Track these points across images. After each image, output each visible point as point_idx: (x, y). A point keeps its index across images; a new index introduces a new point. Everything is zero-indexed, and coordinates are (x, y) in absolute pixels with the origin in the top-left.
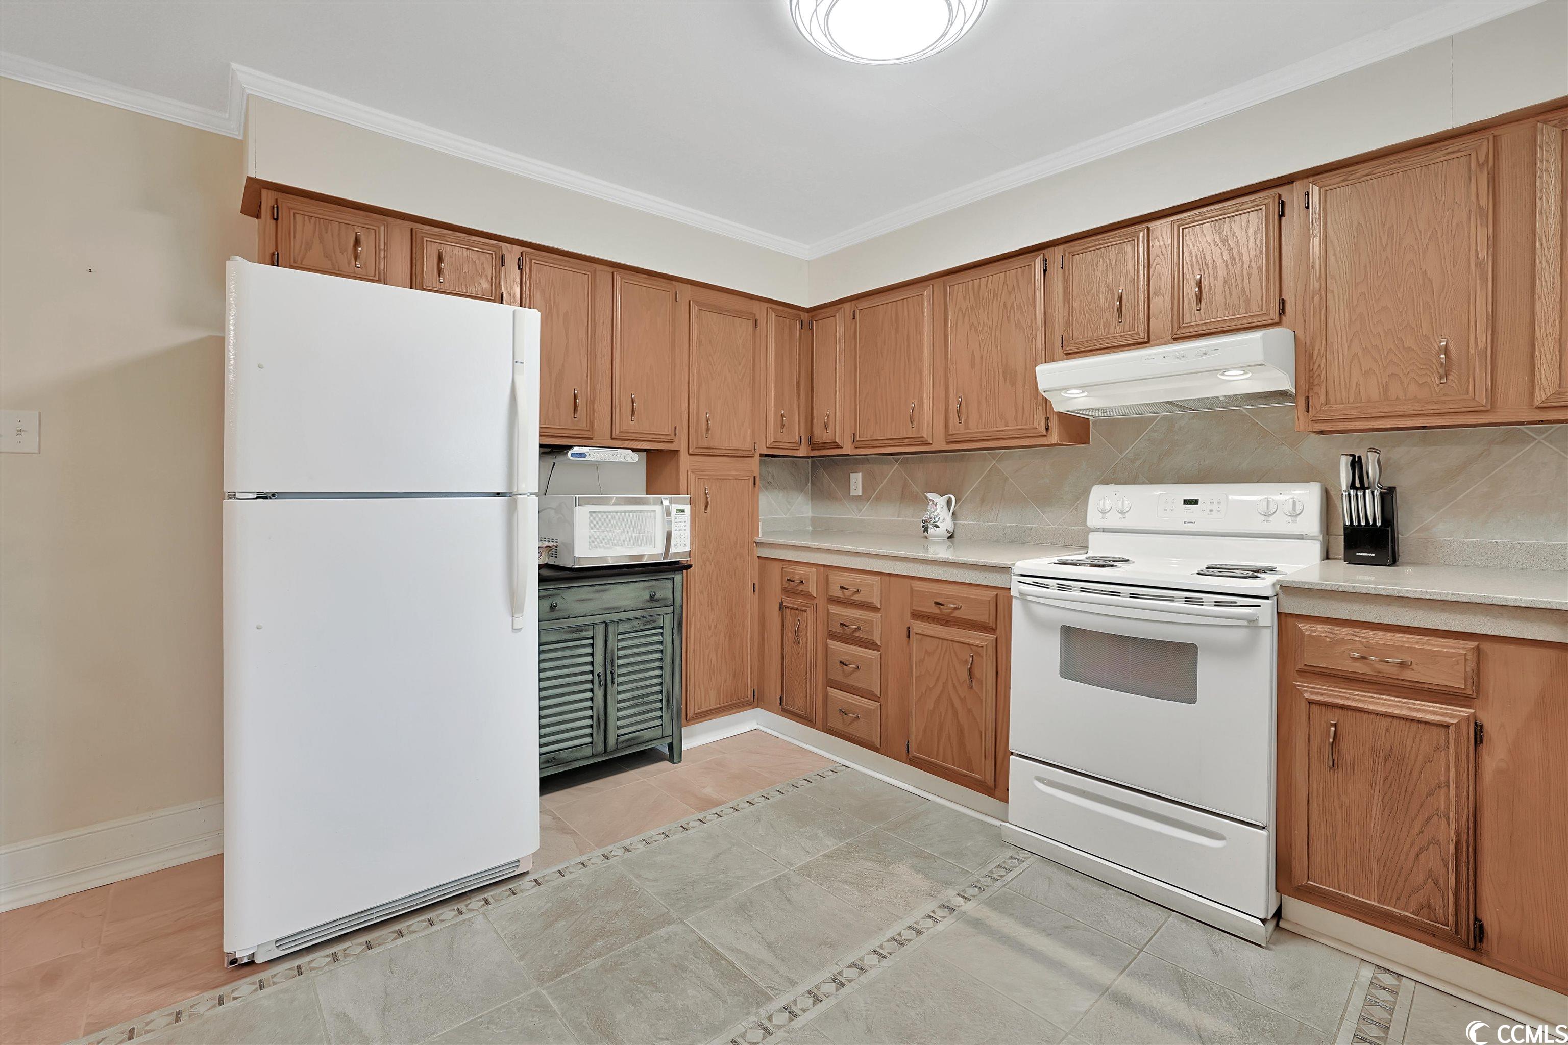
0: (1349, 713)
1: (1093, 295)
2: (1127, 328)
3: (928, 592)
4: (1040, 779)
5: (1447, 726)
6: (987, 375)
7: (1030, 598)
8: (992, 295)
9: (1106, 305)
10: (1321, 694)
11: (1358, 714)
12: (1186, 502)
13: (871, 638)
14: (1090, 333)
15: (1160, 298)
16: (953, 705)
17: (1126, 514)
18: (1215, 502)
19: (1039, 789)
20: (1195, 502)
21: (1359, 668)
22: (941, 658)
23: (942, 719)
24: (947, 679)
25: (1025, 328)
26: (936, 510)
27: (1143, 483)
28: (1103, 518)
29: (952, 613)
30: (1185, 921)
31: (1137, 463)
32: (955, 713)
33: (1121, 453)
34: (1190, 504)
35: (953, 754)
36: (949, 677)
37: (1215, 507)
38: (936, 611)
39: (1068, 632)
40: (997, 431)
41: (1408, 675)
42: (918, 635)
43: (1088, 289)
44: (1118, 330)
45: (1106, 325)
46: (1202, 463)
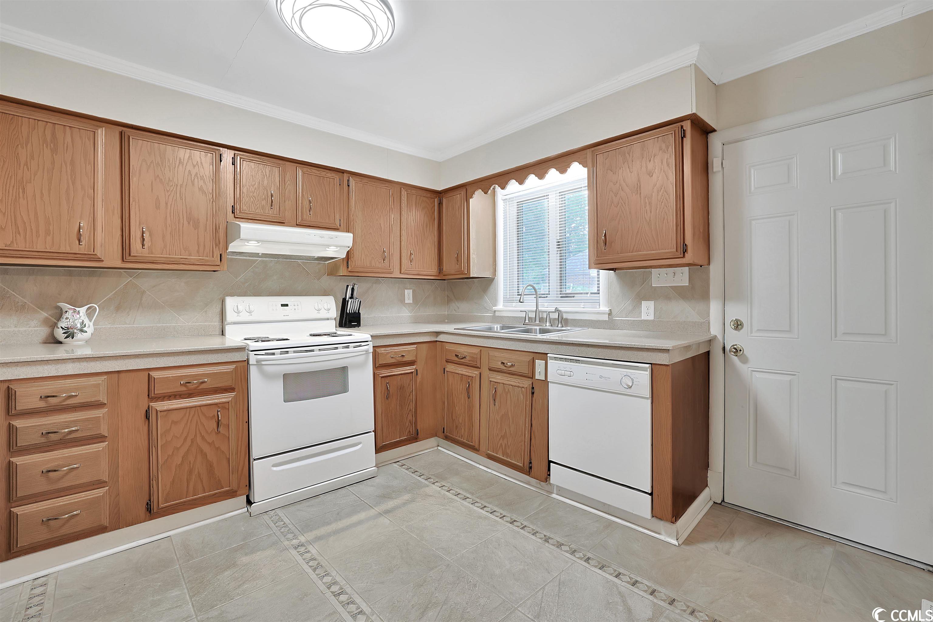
0: (391, 377)
1: (255, 189)
2: (275, 213)
3: (172, 377)
4: (275, 465)
5: (412, 373)
6: (172, 217)
7: (263, 363)
8: (178, 162)
9: (263, 197)
10: (384, 374)
11: (394, 377)
12: (282, 305)
13: (98, 432)
14: (253, 210)
15: (290, 201)
16: (202, 451)
17: (252, 313)
18: (296, 305)
19: (275, 471)
20: (287, 305)
21: (393, 361)
22: (189, 421)
23: (191, 466)
24: (196, 436)
25: (207, 193)
26: (80, 317)
27: (250, 296)
28: (238, 316)
29: (198, 387)
30: (353, 486)
31: (247, 284)
32: (204, 455)
33: (236, 278)
34: (284, 306)
35: (203, 486)
36: (198, 432)
37: (296, 307)
38: (183, 389)
39: (286, 376)
40: (181, 258)
41: (405, 359)
42: (161, 413)
43: (253, 184)
44: (270, 213)
45: (263, 207)
46: (281, 286)
